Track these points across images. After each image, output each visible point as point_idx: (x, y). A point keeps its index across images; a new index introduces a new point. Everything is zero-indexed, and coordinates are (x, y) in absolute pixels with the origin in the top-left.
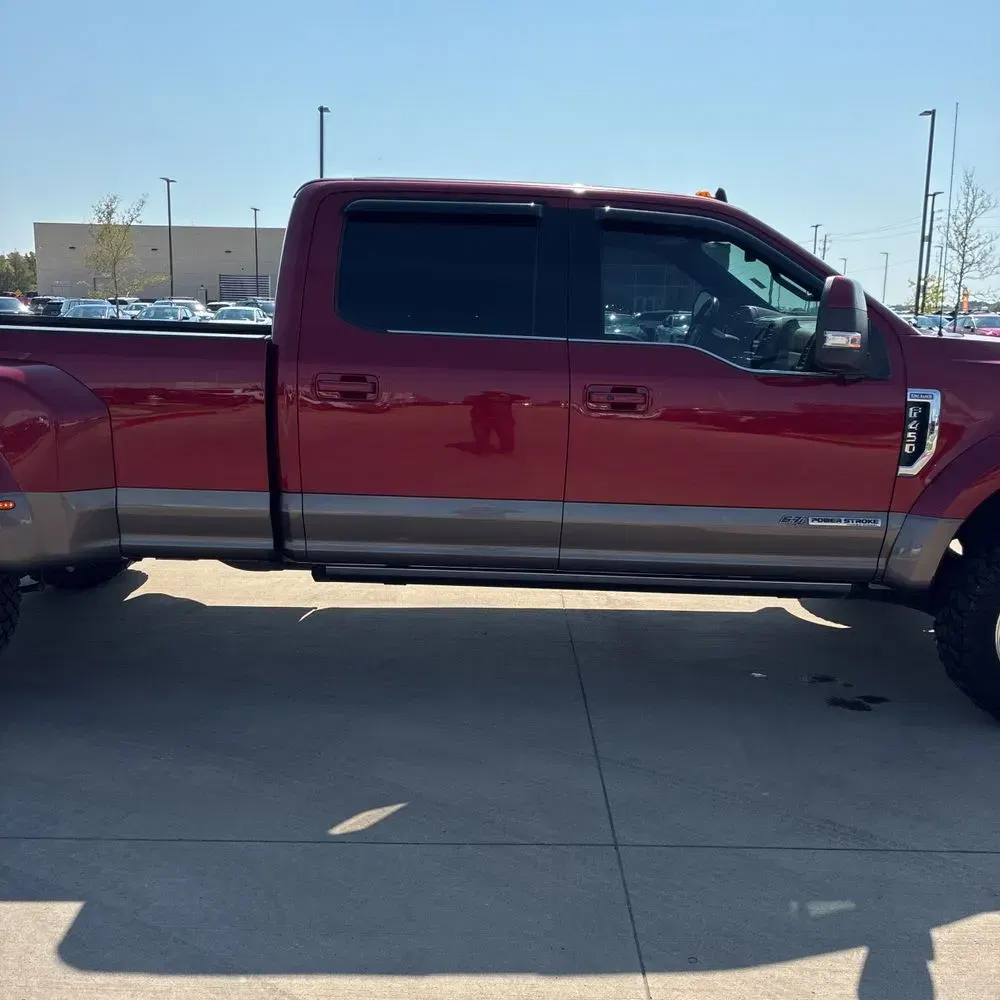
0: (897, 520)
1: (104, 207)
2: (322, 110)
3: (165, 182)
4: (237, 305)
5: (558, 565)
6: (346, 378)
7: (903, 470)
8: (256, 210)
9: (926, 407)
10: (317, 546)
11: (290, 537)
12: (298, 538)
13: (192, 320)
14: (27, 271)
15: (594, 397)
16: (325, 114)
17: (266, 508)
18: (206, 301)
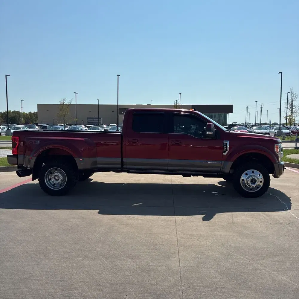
0: (223, 162)
1: (62, 102)
2: (118, 76)
3: (75, 94)
4: (94, 126)
5: (167, 170)
6: (133, 140)
7: (223, 154)
8: (98, 100)
9: (227, 143)
10: (128, 167)
11: (124, 165)
12: (125, 165)
13: (83, 130)
14: (33, 117)
15: (173, 142)
17: (120, 160)
18: (85, 125)
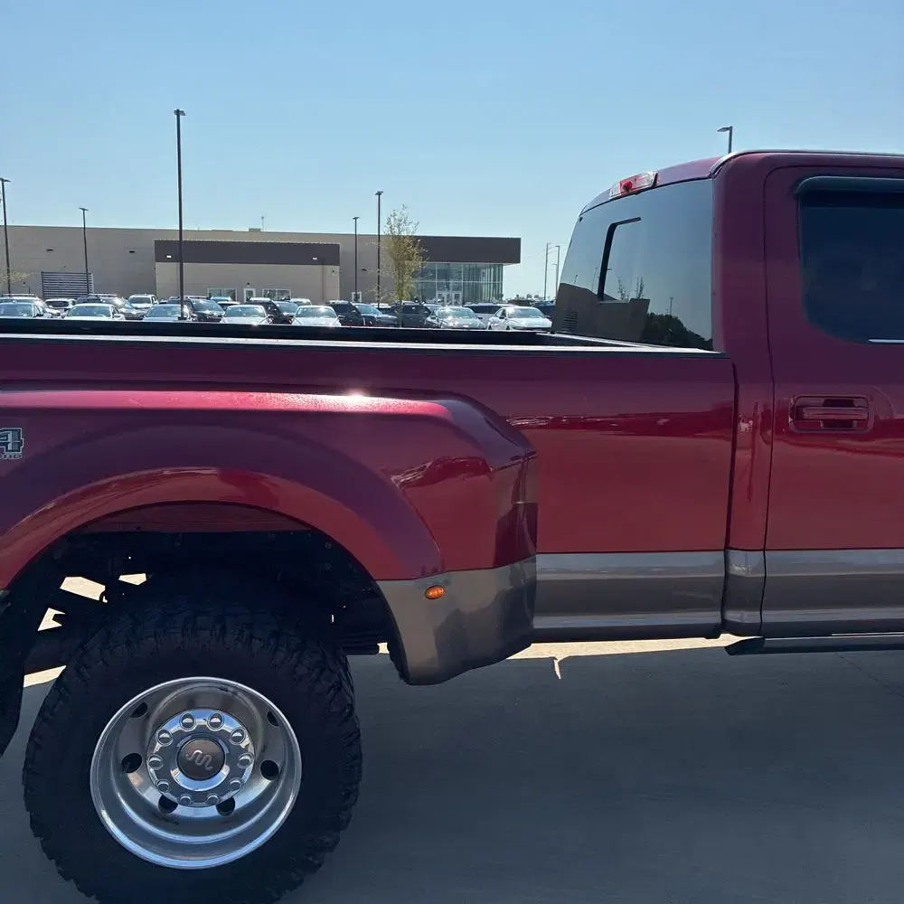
2: (178, 113)
6: (830, 402)
8: (84, 210)
12: (751, 608)
16: (181, 117)
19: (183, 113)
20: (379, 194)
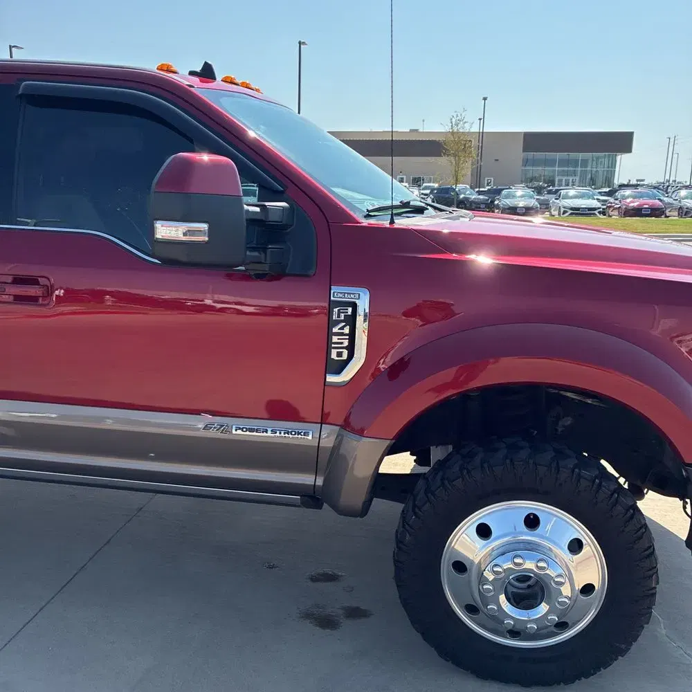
9: (354, 308)
19: (304, 43)
20: (485, 99)
